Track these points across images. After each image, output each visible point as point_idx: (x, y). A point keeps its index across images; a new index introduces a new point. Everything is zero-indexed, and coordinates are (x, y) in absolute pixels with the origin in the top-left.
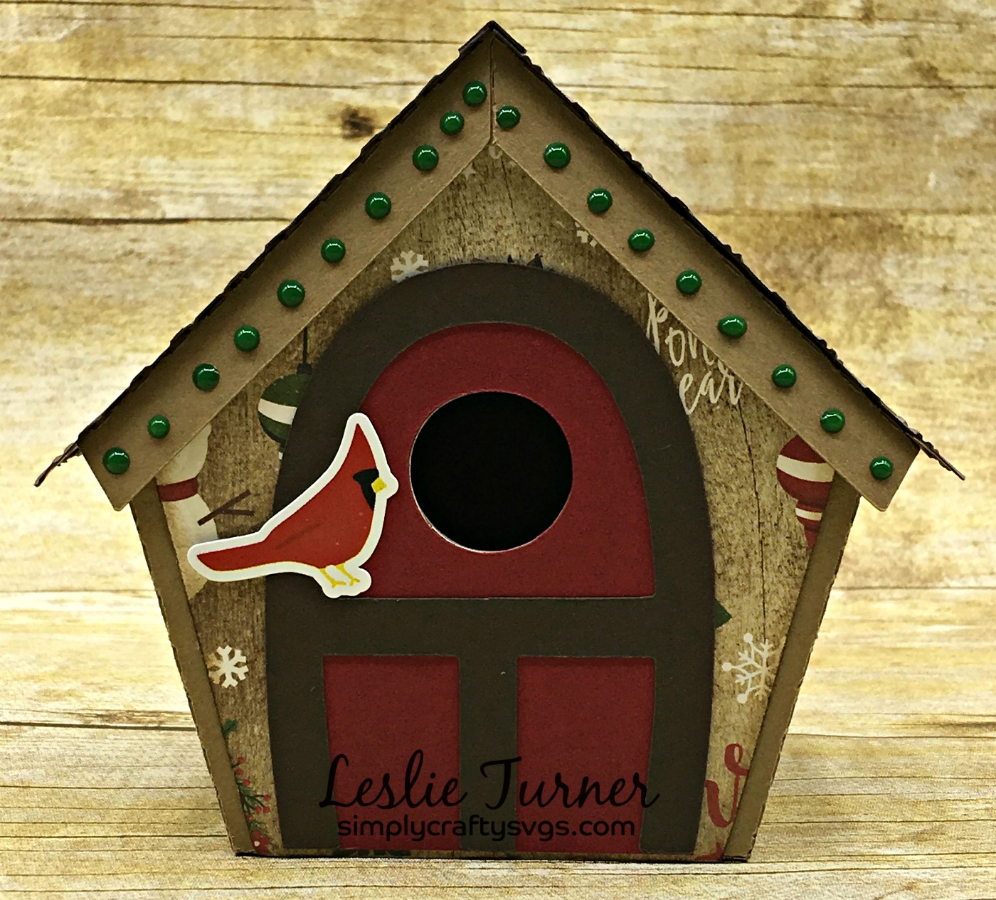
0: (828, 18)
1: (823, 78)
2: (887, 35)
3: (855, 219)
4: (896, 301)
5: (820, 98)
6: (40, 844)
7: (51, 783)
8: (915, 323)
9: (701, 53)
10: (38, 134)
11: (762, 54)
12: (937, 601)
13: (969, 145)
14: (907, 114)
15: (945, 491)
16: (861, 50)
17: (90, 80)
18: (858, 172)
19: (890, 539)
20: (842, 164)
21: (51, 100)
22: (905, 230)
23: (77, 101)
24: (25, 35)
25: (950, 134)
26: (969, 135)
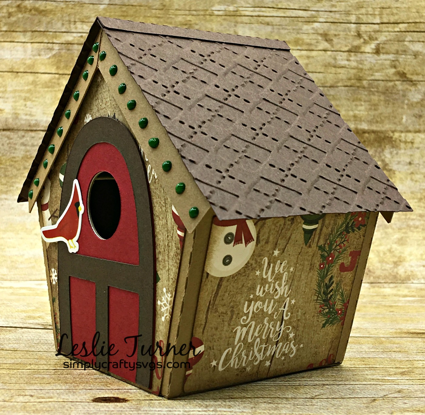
0: (362, 52)
1: (360, 77)
2: (386, 60)
3: (373, 134)
4: (390, 168)
5: (358, 85)
6: (18, 372)
7: (27, 349)
8: (398, 177)
9: (310, 66)
10: (38, 96)
11: (335, 67)
12: (408, 288)
13: (419, 105)
14: (394, 92)
15: (411, 245)
16: (375, 66)
17: (60, 74)
18: (374, 116)
19: (388, 264)
20: (368, 112)
21: (44, 82)
22: (394, 139)
23: (54, 83)
24: (34, 56)
25: (412, 100)
26: (419, 100)
